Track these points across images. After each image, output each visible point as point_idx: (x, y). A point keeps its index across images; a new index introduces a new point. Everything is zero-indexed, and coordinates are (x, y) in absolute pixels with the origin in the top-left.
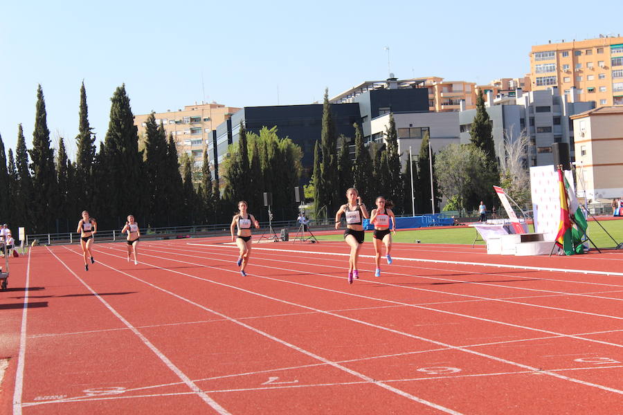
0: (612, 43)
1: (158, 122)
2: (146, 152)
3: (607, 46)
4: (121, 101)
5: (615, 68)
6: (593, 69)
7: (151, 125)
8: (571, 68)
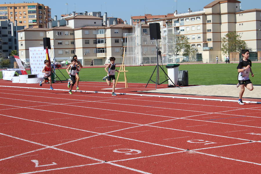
0: (29, 5)
3: (27, 6)
5: (29, 14)
6: (21, 15)
8: (13, 14)
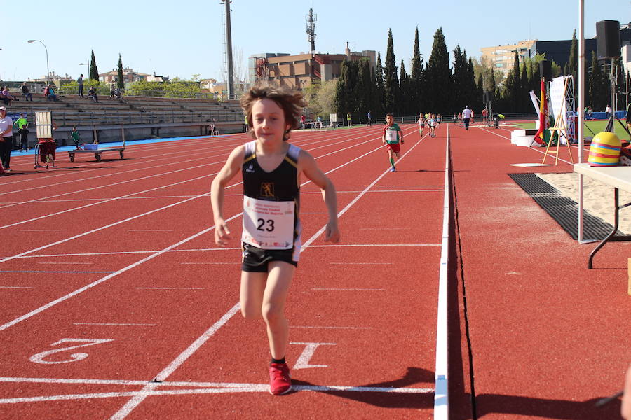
1: (462, 50)
2: (454, 69)
4: (439, 37)
7: (458, 53)
